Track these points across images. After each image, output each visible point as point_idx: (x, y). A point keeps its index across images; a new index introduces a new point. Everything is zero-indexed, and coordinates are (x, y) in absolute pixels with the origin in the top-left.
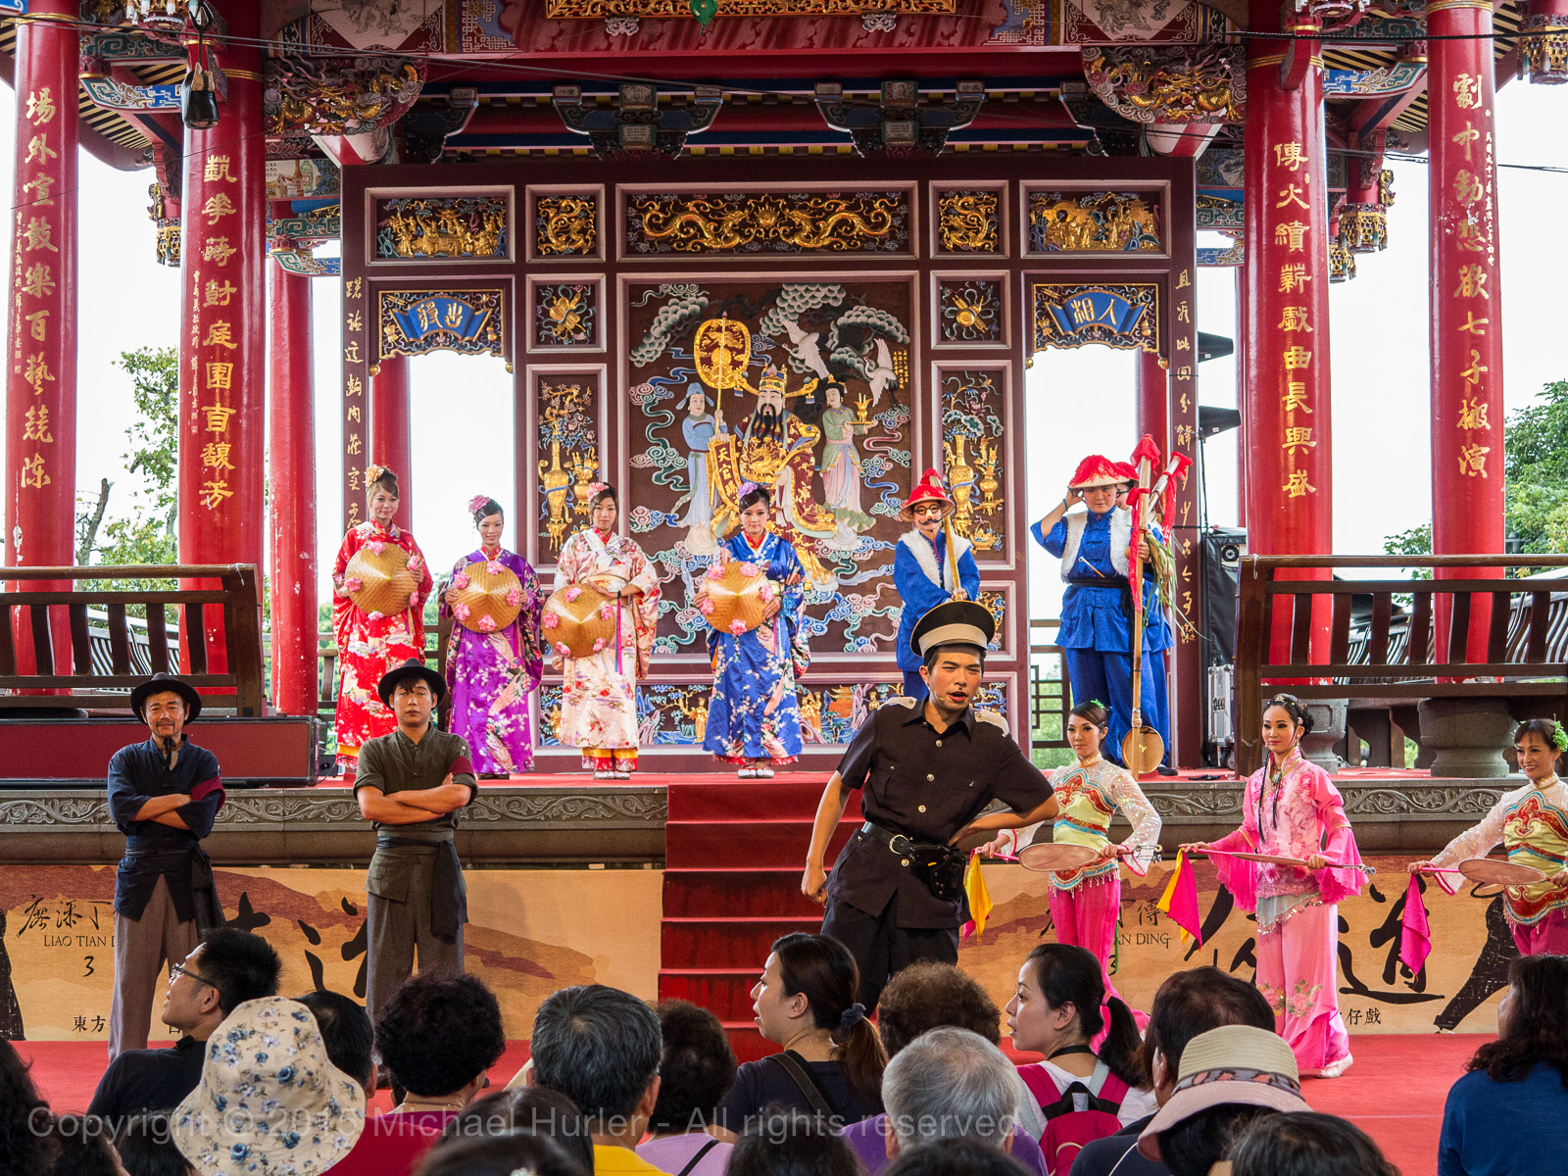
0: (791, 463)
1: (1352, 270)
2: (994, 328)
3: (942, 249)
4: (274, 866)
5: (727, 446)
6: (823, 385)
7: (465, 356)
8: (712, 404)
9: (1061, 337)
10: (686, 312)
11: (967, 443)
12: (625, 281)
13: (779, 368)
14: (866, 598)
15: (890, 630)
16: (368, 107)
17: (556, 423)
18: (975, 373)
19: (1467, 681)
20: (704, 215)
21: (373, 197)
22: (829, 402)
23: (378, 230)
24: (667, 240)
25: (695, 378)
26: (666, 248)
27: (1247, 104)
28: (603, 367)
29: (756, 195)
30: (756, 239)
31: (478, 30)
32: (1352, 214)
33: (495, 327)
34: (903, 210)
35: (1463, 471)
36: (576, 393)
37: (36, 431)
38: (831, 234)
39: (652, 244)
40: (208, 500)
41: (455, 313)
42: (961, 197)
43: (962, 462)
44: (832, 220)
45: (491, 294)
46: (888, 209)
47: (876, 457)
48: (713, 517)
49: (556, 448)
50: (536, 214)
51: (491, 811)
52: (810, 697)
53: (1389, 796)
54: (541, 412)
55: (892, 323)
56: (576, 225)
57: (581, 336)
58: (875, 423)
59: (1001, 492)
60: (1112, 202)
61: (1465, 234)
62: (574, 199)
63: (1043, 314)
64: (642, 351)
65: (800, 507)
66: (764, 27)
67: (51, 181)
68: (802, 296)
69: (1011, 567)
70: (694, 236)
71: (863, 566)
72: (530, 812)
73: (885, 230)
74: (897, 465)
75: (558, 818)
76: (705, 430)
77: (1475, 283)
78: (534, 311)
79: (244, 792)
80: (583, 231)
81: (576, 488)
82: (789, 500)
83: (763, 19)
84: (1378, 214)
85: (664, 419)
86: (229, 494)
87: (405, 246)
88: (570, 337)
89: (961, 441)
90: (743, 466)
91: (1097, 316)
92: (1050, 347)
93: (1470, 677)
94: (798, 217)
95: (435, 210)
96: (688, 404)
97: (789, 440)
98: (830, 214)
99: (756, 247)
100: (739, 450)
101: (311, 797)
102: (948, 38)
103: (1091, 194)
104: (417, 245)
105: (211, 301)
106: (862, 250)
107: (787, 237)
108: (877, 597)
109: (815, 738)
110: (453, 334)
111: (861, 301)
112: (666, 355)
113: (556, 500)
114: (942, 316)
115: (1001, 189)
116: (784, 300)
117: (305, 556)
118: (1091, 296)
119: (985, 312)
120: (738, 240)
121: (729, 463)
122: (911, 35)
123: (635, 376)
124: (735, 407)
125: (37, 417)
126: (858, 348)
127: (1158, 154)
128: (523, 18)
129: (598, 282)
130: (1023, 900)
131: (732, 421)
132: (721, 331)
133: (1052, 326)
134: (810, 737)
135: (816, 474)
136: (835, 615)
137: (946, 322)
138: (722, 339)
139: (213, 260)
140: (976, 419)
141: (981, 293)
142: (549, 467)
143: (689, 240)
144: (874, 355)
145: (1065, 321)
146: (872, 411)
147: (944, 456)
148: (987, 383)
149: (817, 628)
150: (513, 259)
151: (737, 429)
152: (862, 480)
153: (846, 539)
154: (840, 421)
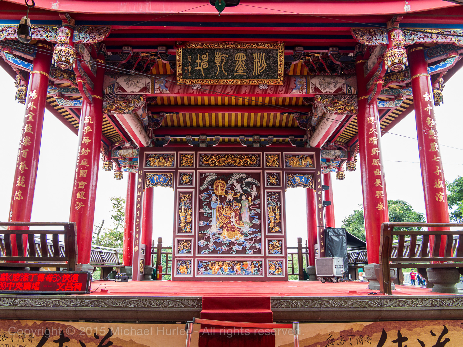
0: (234, 211)
2: (278, 183)
3: (267, 166)
4: (74, 321)
5: (220, 207)
6: (241, 195)
7: (164, 188)
8: (217, 198)
9: (293, 185)
10: (212, 179)
11: (273, 208)
12: (199, 172)
13: (232, 191)
14: (251, 242)
15: (256, 249)
16: (130, 107)
17: (183, 202)
18: (274, 193)
20: (216, 159)
21: (146, 154)
22: (243, 198)
23: (146, 161)
24: (208, 164)
25: (213, 193)
26: (208, 165)
28: (194, 190)
29: (227, 155)
30: (227, 164)
31: (159, 88)
32: (349, 163)
33: (171, 181)
34: (259, 158)
35: (437, 200)
36: (188, 196)
37: (20, 183)
38: (243, 163)
39: (205, 164)
40: (77, 207)
41: (162, 178)
42: (271, 156)
43: (272, 211)
44: (244, 160)
45: (170, 174)
46: (255, 158)
47: (253, 210)
48: (217, 223)
49: (183, 208)
50: (180, 158)
51: (144, 304)
52: (238, 264)
54: (180, 200)
55: (256, 182)
56: (189, 160)
57: (189, 184)
58: (253, 203)
59: (280, 218)
60: (303, 157)
61: (431, 134)
62: (189, 155)
63: (289, 180)
64: (202, 187)
65: (236, 221)
66: (234, 88)
67: (33, 114)
68: (237, 176)
69: (283, 235)
70: (214, 163)
71: (250, 234)
72: (157, 305)
73: (255, 162)
74: (257, 212)
75: (166, 307)
76: (215, 204)
77: (435, 147)
78: (179, 178)
79: (64, 296)
80: (190, 162)
81: (187, 216)
82: (234, 220)
83: (233, 85)
85: (207, 201)
86: (83, 206)
87: (152, 164)
88: (187, 184)
89: (271, 207)
90: (224, 212)
91: (300, 181)
92: (290, 187)
93: (446, 261)
94: (236, 159)
95: (159, 157)
96: (212, 198)
97: (234, 207)
98: (243, 159)
99: (227, 165)
100: (223, 208)
102: (281, 91)
103: (298, 155)
104: (154, 164)
105: (83, 154)
106: (250, 166)
107: (234, 163)
108: (253, 241)
109: (239, 273)
110: (162, 183)
111: (250, 177)
112: (207, 188)
113: (182, 219)
114: (267, 180)
115: (279, 154)
116: (233, 177)
117: (131, 232)
118: (298, 176)
119: (276, 180)
120: (223, 164)
121: (221, 211)
122: (271, 90)
123: (201, 192)
124: (222, 199)
125: (21, 179)
126: (249, 187)
127: (312, 147)
128: (171, 84)
129: (193, 172)
131: (221, 202)
132: (220, 183)
133: (291, 183)
134: (238, 273)
135: (240, 214)
136: (244, 245)
137: (268, 182)
138: (220, 184)
139: (84, 143)
140: (275, 202)
141: (275, 176)
142: (181, 212)
143: (213, 164)
144: (252, 188)
145: (294, 182)
146: (252, 201)
147: (268, 210)
148: (277, 195)
149: (240, 248)
150: (175, 167)
151: (223, 204)
152: (250, 215)
153: (246, 228)
154: (245, 202)
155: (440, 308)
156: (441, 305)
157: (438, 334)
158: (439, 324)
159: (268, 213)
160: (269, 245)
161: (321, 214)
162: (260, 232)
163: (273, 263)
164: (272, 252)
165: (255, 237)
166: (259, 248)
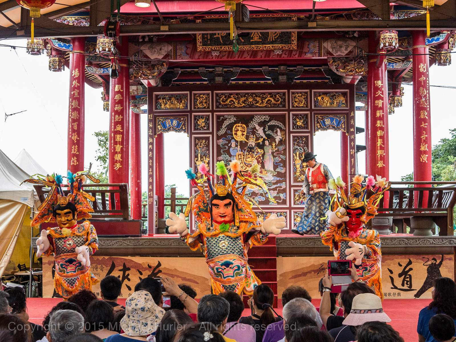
0: (256, 159)
1: (394, 112)
2: (306, 126)
3: (293, 106)
4: (131, 256)
5: (241, 154)
6: (264, 140)
7: (177, 133)
8: (237, 144)
9: (322, 128)
10: (231, 122)
12: (216, 115)
13: (253, 136)
14: (275, 192)
15: (280, 199)
16: (154, 73)
17: (199, 149)
18: (301, 137)
19: (422, 212)
20: (235, 99)
21: (155, 95)
22: (266, 144)
23: (156, 102)
24: (226, 105)
25: (233, 138)
26: (226, 107)
27: (368, 71)
28: (211, 136)
29: (248, 94)
30: (248, 104)
31: (181, 54)
32: (393, 98)
33: (185, 126)
34: (284, 97)
35: (421, 161)
36: (204, 142)
37: (75, 151)
38: (266, 103)
39: (223, 106)
40: (116, 168)
41: (175, 122)
42: (298, 94)
43: (298, 158)
44: (266, 100)
45: (184, 118)
46: (280, 97)
47: (277, 157)
49: (199, 155)
50: (195, 98)
52: (261, 216)
53: (403, 240)
54: (196, 146)
55: (281, 124)
56: (204, 101)
57: (205, 128)
58: (277, 149)
60: (335, 95)
61: (422, 103)
62: (204, 95)
63: (318, 122)
64: (220, 132)
66: (250, 53)
67: (78, 91)
68: (259, 118)
70: (233, 104)
71: (274, 184)
73: (279, 102)
74: (282, 159)
76: (235, 151)
77: (424, 115)
78: (194, 122)
79: (124, 238)
80: (206, 103)
83: (250, 51)
84: (400, 98)
85: (226, 148)
86: (121, 166)
87: (163, 106)
88: (203, 128)
89: (298, 153)
90: (245, 159)
91: (331, 123)
92: (319, 130)
94: (258, 99)
95: (170, 98)
96: (231, 144)
97: (256, 153)
98: (266, 98)
99: (248, 106)
100: (244, 155)
101: (141, 240)
102: (295, 55)
103: (330, 93)
104: (166, 106)
105: (116, 120)
106: (274, 107)
107: (255, 104)
108: (277, 191)
110: (174, 128)
111: (273, 119)
112: (226, 132)
114: (293, 123)
115: (308, 92)
116: (255, 119)
117: (139, 181)
118: (329, 118)
119: (304, 122)
120: (243, 105)
121: (241, 159)
122: (286, 55)
123: (219, 138)
124: (243, 145)
125: (75, 148)
126: (273, 131)
127: (346, 83)
128: (192, 51)
129: (210, 115)
130: (313, 265)
131: (242, 149)
133: (320, 125)
135: (262, 161)
137: (294, 124)
138: (240, 128)
139: (117, 110)
140: (302, 148)
141: (303, 117)
142: (198, 160)
143: (231, 105)
144: (277, 132)
145: (323, 124)
146: (276, 146)
147: (294, 156)
148: (304, 139)
149: (263, 199)
150: (189, 109)
151: (243, 151)
152: (274, 163)
153: (270, 177)
154: (268, 148)
155: (405, 246)
156: (406, 244)
157: (404, 265)
158: (405, 258)
159: (294, 160)
160: (294, 195)
161: (353, 161)
162: (285, 181)
163: (299, 214)
164: (298, 203)
165: (279, 187)
166: (283, 199)
